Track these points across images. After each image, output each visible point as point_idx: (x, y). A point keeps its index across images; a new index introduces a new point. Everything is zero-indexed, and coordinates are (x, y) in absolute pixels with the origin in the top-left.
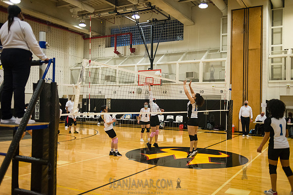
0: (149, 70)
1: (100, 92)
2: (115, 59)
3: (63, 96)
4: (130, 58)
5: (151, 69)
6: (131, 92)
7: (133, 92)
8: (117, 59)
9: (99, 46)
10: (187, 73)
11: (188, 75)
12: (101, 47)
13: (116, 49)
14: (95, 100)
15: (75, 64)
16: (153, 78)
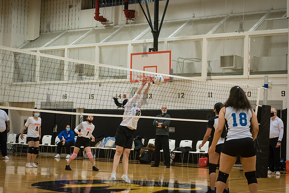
0: (150, 52)
1: (65, 97)
2: (96, 32)
4: (124, 29)
5: (155, 49)
6: (120, 97)
7: (125, 96)
8: (101, 31)
9: (70, 7)
10: (223, 58)
11: (224, 60)
12: (74, 8)
13: (97, 13)
15: (24, 43)
16: (156, 67)
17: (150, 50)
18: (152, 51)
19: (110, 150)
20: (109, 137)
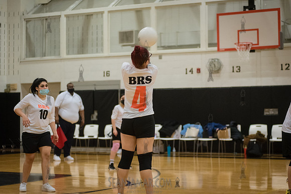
0: (244, 12)
1: (108, 74)
3: (8, 86)
5: (251, 7)
6: (191, 71)
7: (199, 71)
14: (94, 93)
15: (35, 7)
16: (257, 30)
17: (245, 8)
18: (247, 10)
19: (197, 141)
20: (189, 125)
